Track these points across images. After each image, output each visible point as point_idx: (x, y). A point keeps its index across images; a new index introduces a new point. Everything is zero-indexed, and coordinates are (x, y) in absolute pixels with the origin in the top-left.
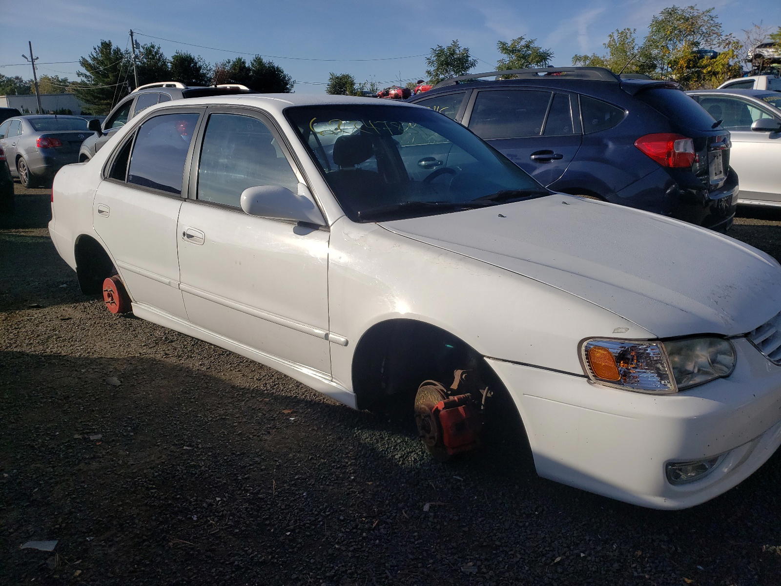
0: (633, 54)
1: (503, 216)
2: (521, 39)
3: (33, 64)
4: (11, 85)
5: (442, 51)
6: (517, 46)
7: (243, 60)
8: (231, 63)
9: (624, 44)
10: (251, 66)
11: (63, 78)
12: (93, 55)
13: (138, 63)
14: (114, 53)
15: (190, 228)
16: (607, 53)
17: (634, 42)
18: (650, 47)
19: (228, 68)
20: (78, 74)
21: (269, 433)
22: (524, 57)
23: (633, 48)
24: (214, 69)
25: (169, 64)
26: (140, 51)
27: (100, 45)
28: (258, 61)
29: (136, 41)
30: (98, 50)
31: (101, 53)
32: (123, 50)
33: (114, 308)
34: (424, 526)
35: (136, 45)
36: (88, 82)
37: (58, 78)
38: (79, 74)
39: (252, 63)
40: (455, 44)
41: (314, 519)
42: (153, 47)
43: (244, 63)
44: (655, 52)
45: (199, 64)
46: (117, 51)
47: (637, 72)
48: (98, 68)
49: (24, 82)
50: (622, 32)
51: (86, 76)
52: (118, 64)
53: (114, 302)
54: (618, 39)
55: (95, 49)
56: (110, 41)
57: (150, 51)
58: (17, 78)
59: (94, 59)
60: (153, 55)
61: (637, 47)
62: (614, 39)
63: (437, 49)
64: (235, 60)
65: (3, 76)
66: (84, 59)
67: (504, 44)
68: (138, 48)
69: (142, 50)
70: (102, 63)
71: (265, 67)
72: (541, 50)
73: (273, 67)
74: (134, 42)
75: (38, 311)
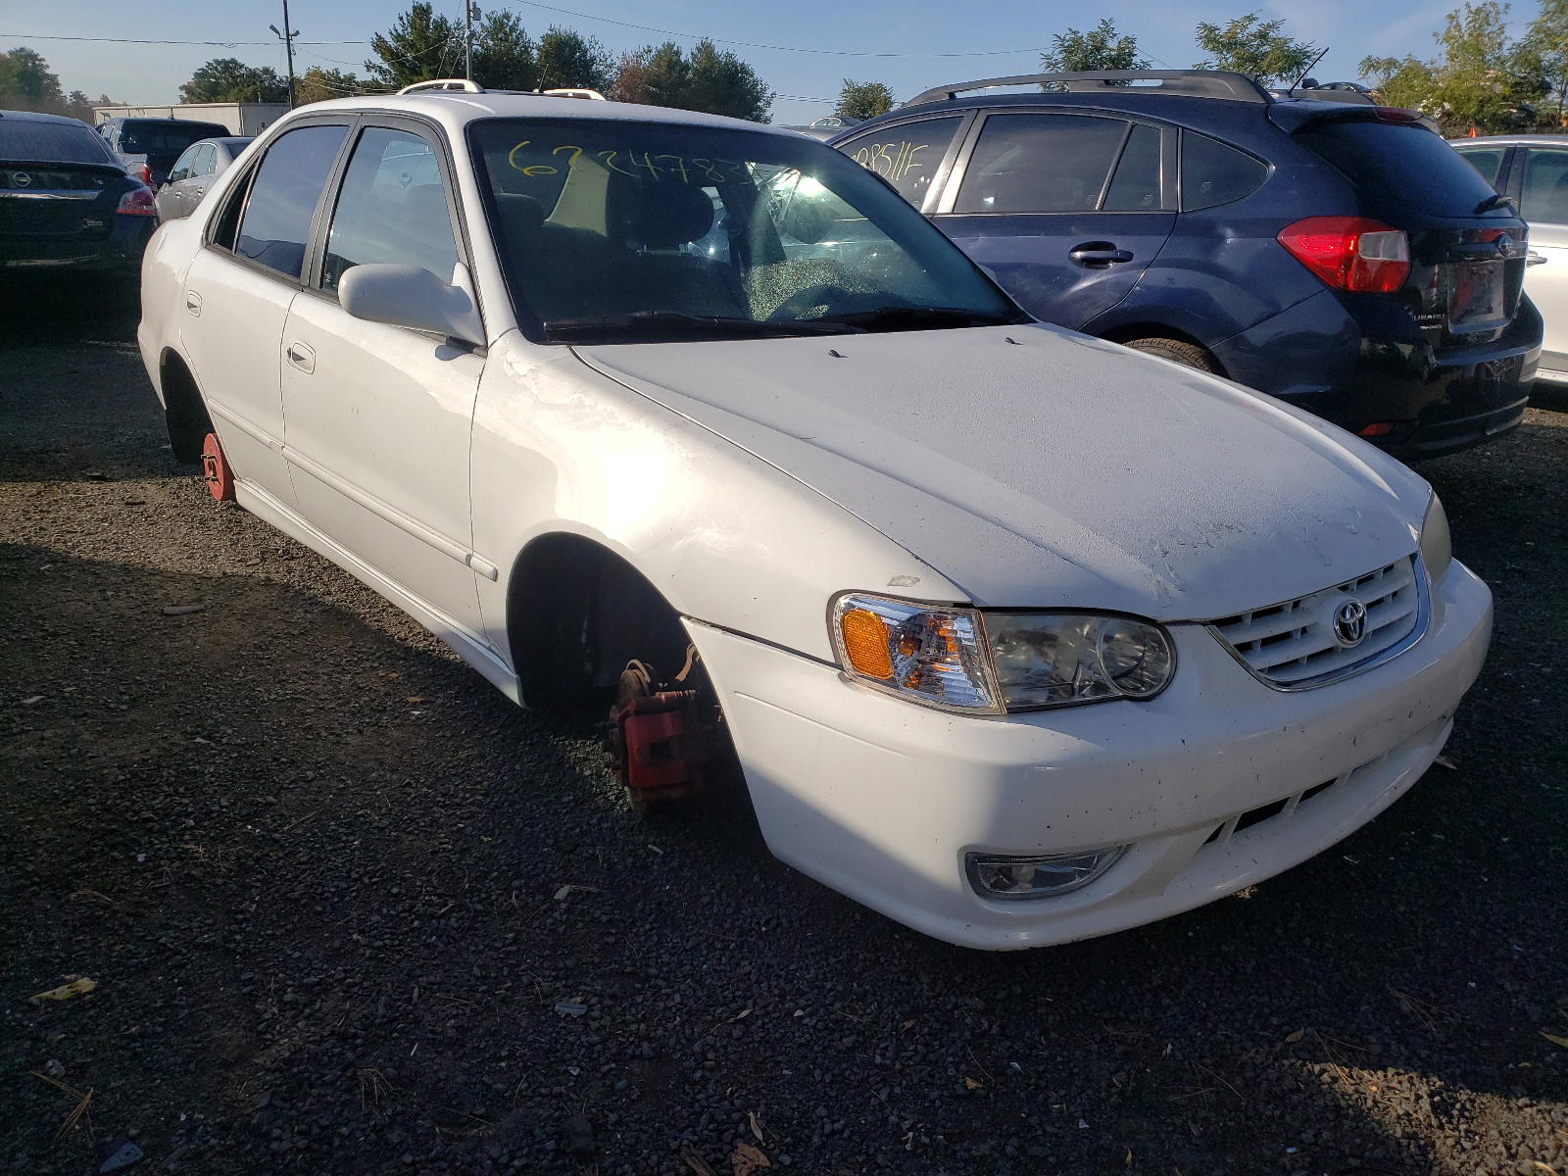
0: (1498, 58)
1: (837, 355)
2: (1251, 19)
3: (289, 45)
4: (254, 84)
5: (1077, 41)
6: (1240, 36)
7: (675, 49)
8: (653, 53)
9: (1480, 35)
10: (690, 60)
11: (347, 73)
12: (396, 31)
13: (477, 47)
14: (436, 28)
15: (299, 342)
16: (1440, 55)
17: (1503, 33)
18: (1539, 46)
19: (645, 63)
20: (367, 66)
21: (360, 732)
22: (1253, 59)
23: (1500, 45)
24: (618, 63)
25: (535, 52)
26: (482, 25)
27: (410, 11)
28: (706, 50)
29: (475, 4)
30: (405, 21)
31: (411, 25)
32: (451, 23)
33: (217, 489)
34: (536, 924)
35: (474, 12)
36: (384, 83)
37: (338, 73)
38: (369, 67)
39: (692, 54)
40: (1107, 28)
41: (345, 886)
42: (507, 16)
43: (678, 53)
44: (1549, 56)
45: (592, 52)
46: (441, 24)
47: (1505, 98)
48: (403, 55)
49: (278, 78)
50: (1477, 10)
51: (381, 71)
52: (438, 48)
53: (217, 480)
54: (1468, 24)
55: (401, 19)
56: (428, 4)
57: (502, 25)
58: (266, 71)
59: (398, 38)
60: (505, 34)
61: (1508, 44)
62: (1458, 24)
63: (1067, 38)
64: (660, 47)
65: (241, 66)
66: (380, 38)
67: (1212, 30)
68: (477, 18)
69: (486, 23)
70: (412, 46)
71: (719, 62)
72: (1292, 45)
73: (734, 65)
74: (471, 7)
75: (98, 486)
